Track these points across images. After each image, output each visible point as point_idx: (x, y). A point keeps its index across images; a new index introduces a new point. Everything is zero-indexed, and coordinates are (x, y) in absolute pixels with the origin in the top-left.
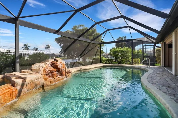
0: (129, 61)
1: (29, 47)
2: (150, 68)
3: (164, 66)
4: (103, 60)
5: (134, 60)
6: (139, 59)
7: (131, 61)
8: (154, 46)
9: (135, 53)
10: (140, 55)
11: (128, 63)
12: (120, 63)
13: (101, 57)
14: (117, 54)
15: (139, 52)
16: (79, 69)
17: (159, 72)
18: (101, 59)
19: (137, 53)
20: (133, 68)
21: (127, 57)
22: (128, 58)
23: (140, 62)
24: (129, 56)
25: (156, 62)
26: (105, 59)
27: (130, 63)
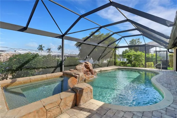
0: (142, 64)
1: (43, 47)
2: (161, 71)
3: (176, 70)
4: (117, 63)
5: (147, 63)
6: (152, 63)
7: (144, 65)
8: (167, 51)
9: (149, 57)
10: (154, 58)
11: (142, 66)
12: (134, 66)
13: (115, 60)
14: (131, 57)
15: (153, 56)
16: (100, 70)
17: (168, 75)
18: (115, 62)
19: (150, 57)
20: (146, 71)
21: (140, 61)
22: (142, 61)
23: (153, 65)
24: (143, 59)
25: (169, 66)
26: (119, 62)
27: (144, 66)
